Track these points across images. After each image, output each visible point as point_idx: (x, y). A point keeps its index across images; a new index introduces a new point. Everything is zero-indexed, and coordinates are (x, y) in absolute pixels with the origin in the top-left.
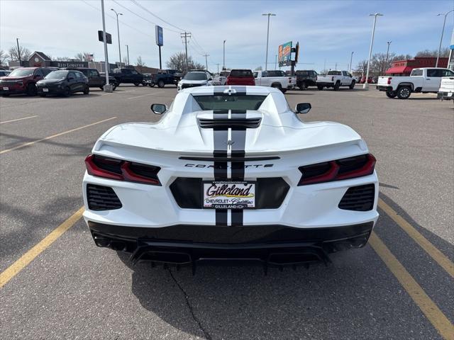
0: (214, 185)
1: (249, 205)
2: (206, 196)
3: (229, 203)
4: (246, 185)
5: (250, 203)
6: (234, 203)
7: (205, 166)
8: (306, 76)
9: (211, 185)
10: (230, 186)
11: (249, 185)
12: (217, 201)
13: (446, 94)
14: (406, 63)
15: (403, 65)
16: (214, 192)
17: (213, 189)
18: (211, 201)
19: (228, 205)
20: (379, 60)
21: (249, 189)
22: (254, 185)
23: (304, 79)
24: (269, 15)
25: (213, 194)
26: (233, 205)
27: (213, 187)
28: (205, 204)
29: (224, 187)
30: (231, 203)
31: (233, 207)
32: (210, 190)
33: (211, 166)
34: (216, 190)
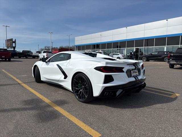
0: (132, 71)
4: (136, 70)
8: (27, 53)
14: (58, 50)
15: (57, 50)
20: (47, 48)
23: (27, 54)
24: (6, 26)
28: (132, 76)
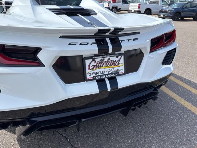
0: (93, 60)
1: (120, 72)
2: (88, 71)
3: (106, 73)
4: (117, 57)
5: (120, 70)
6: (110, 73)
7: (88, 43)
9: (91, 60)
10: (106, 59)
11: (120, 57)
12: (97, 73)
13: (131, 10)
16: (94, 66)
17: (93, 64)
18: (92, 74)
19: (105, 75)
21: (119, 60)
22: (123, 56)
25: (94, 68)
26: (109, 74)
27: (93, 62)
28: (88, 77)
29: (102, 61)
30: (107, 73)
31: (110, 76)
32: (91, 65)
33: (93, 43)
34: (95, 64)
